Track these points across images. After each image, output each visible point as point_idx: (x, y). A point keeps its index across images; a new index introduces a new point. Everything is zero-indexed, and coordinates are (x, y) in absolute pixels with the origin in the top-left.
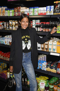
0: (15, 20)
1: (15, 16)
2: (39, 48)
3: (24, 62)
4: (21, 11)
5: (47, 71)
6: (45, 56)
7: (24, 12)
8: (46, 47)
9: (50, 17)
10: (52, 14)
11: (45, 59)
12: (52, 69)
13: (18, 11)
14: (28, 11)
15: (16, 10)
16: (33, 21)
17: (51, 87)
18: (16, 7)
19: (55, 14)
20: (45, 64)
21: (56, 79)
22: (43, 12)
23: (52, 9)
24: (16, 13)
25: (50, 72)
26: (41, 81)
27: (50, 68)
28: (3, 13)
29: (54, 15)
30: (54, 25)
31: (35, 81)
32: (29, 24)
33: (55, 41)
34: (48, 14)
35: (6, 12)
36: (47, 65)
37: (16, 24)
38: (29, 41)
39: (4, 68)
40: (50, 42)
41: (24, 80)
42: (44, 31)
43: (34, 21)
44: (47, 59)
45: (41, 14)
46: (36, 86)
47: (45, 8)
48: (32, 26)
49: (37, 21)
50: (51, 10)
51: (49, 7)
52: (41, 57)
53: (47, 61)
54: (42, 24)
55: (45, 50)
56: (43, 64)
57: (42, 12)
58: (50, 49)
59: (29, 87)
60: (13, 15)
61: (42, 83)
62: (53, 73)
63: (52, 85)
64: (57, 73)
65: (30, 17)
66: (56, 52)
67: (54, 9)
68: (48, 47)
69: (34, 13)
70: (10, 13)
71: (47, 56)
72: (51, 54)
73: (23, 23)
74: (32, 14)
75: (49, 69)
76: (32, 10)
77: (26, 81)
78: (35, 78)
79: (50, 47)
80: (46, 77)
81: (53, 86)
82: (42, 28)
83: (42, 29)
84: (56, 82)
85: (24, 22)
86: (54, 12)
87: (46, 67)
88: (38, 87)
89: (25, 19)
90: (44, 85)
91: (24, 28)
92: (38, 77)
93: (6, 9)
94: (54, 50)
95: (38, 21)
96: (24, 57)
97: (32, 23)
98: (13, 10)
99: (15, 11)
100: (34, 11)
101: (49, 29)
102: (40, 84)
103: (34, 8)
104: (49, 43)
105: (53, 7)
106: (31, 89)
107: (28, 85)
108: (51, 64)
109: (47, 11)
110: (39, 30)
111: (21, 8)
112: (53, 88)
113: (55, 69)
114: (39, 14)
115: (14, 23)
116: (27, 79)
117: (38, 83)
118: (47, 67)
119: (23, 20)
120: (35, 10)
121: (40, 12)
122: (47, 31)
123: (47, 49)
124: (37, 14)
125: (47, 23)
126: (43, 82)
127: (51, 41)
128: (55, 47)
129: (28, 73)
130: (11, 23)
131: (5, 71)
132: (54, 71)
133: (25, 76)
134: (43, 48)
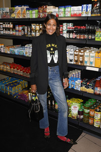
0: (39, 24)
1: (39, 18)
2: (71, 61)
3: (51, 79)
4: (48, 11)
5: (81, 92)
6: (79, 71)
7: (52, 12)
8: (81, 60)
9: (86, 19)
10: (90, 15)
11: (78, 75)
12: (88, 88)
13: (44, 12)
14: (57, 11)
15: (41, 9)
16: (63, 24)
17: (87, 111)
18: (41, 7)
19: (94, 15)
20: (79, 82)
21: (93, 101)
22: (78, 13)
23: (90, 9)
24: (41, 14)
25: (86, 92)
26: (74, 104)
27: (86, 87)
28: (24, 13)
29: (91, 17)
30: (92, 30)
31: (65, 105)
32: (57, 29)
33: (93, 52)
34: (84, 15)
35: (28, 12)
36: (82, 83)
37: (40, 29)
38: (56, 52)
39: (24, 87)
40: (87, 53)
41: (51, 102)
42: (78, 38)
43: (65, 24)
44: (81, 76)
45: (75, 15)
46: (67, 111)
47: (80, 7)
48: (62, 31)
49: (68, 24)
50: (88, 9)
51: (85, 6)
52: (74, 73)
53: (82, 78)
54: (76, 28)
55: (80, 64)
56: (76, 82)
57: (75, 12)
58: (86, 62)
59: (57, 111)
60: (37, 17)
61: (74, 107)
62: (89, 93)
63: (88, 109)
64: (95, 94)
65: (59, 19)
66: (94, 66)
67: (92, 8)
68: (83, 59)
69: (65, 14)
70: (33, 14)
71: (81, 72)
72: (88, 68)
73: (48, 27)
74: (62, 15)
75: (84, 89)
76: (62, 9)
77: (53, 104)
78: (65, 101)
79: (86, 59)
80: (79, 100)
81: (89, 111)
82: (76, 33)
83: (76, 36)
84: (93, 105)
85: (50, 25)
86: (92, 13)
87: (80, 85)
88: (69, 111)
89: (52, 21)
90: (78, 109)
91: (50, 34)
92: (69, 99)
93: (27, 9)
94: (91, 63)
95: (71, 25)
96: (50, 73)
97: (62, 27)
98: (37, 10)
99: (39, 12)
100: (65, 11)
101: (85, 36)
102: (72, 108)
103: (65, 8)
104: (85, 54)
105: (90, 5)
106: (59, 114)
107: (55, 110)
108: (87, 82)
109: (82, 11)
110: (71, 37)
111: (48, 7)
112: (89, 113)
113: (92, 89)
114: (71, 15)
115: (38, 28)
116: (55, 102)
117: (69, 107)
118: (82, 86)
119: (48, 22)
120: (67, 9)
121: (72, 13)
122: (82, 38)
123: (81, 62)
124: (69, 15)
125: (83, 28)
126: (76, 106)
127: (87, 51)
128: (92, 60)
129: (56, 93)
130: (33, 27)
131: (26, 92)
132: (90, 91)
133: (52, 98)
134: (76, 61)
